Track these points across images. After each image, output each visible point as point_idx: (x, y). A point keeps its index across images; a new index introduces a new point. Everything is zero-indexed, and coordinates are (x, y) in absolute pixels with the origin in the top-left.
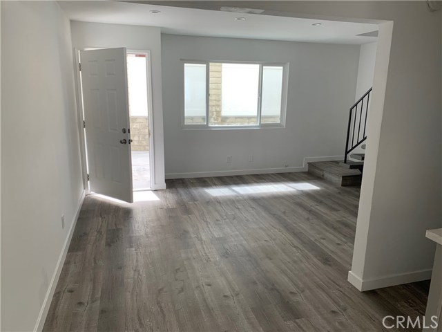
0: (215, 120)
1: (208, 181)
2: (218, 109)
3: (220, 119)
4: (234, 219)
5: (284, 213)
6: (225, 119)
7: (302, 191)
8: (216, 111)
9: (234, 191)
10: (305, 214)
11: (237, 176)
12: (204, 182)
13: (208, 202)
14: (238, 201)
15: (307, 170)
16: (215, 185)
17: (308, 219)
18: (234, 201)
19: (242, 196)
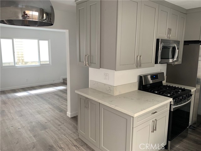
0: (21, 63)
1: (17, 90)
2: (22, 58)
3: (24, 63)
4: (27, 103)
5: (49, 98)
6: (26, 63)
7: (59, 90)
8: (22, 60)
9: (29, 93)
10: (57, 97)
11: (31, 87)
12: (15, 91)
13: (16, 99)
14: (30, 96)
15: (62, 82)
16: (20, 91)
17: (58, 99)
18: (28, 97)
19: (32, 94)
